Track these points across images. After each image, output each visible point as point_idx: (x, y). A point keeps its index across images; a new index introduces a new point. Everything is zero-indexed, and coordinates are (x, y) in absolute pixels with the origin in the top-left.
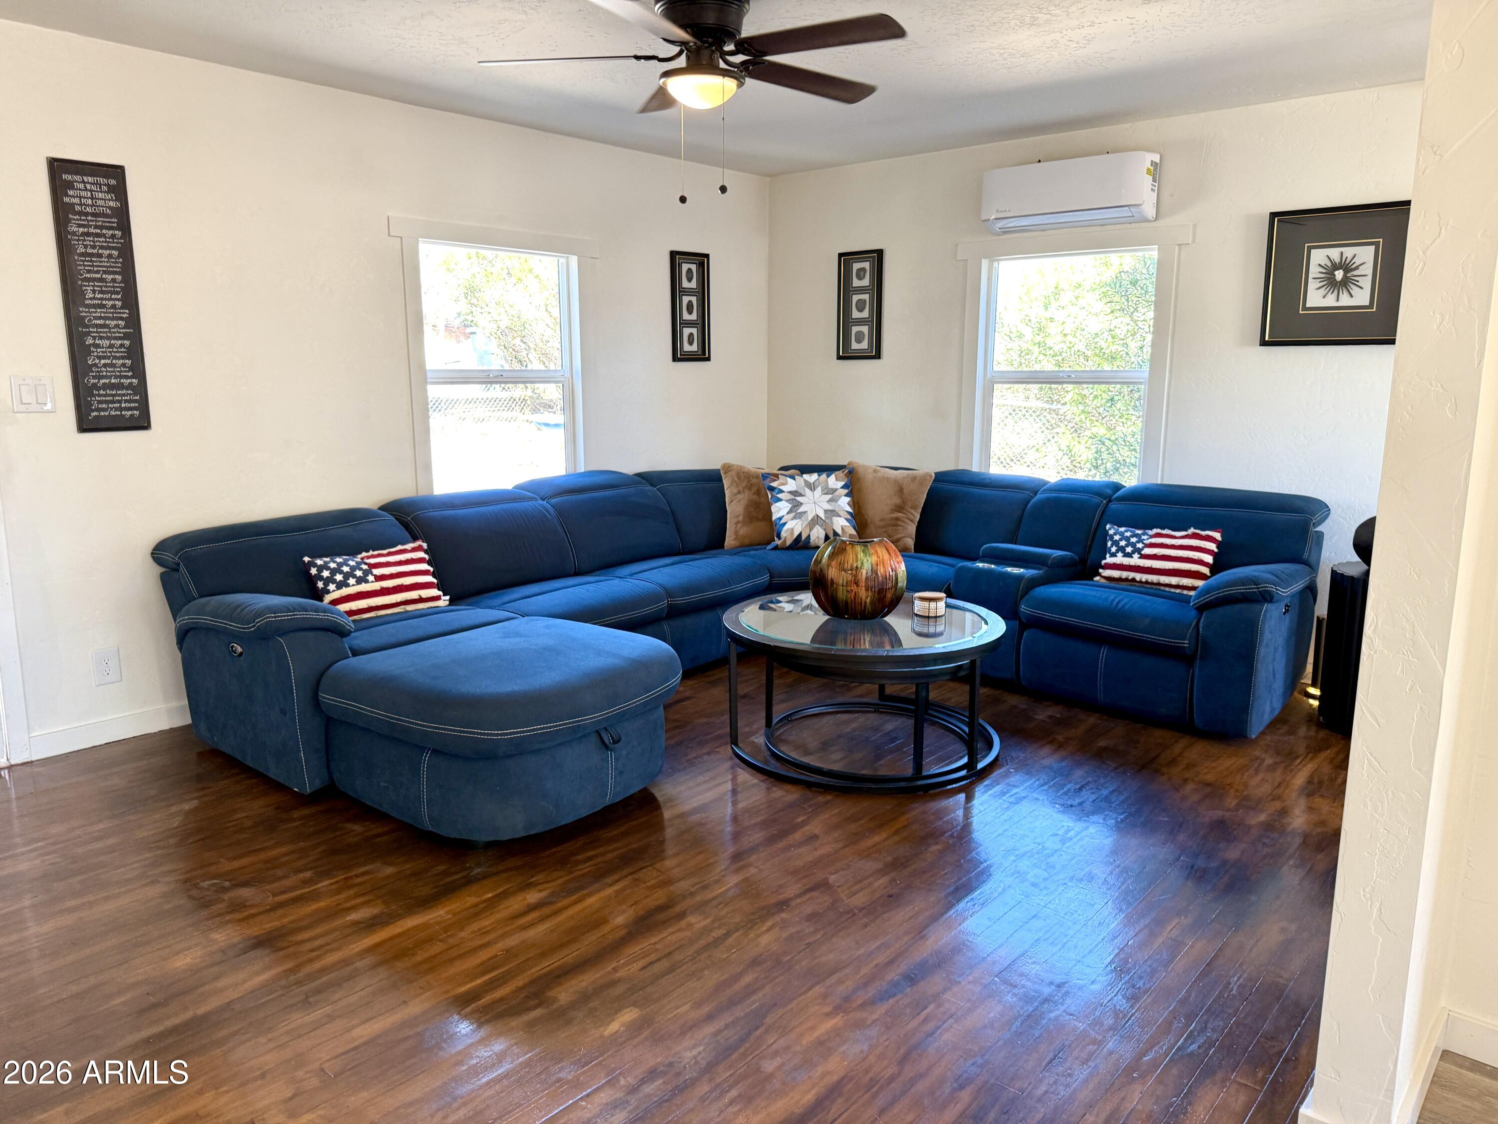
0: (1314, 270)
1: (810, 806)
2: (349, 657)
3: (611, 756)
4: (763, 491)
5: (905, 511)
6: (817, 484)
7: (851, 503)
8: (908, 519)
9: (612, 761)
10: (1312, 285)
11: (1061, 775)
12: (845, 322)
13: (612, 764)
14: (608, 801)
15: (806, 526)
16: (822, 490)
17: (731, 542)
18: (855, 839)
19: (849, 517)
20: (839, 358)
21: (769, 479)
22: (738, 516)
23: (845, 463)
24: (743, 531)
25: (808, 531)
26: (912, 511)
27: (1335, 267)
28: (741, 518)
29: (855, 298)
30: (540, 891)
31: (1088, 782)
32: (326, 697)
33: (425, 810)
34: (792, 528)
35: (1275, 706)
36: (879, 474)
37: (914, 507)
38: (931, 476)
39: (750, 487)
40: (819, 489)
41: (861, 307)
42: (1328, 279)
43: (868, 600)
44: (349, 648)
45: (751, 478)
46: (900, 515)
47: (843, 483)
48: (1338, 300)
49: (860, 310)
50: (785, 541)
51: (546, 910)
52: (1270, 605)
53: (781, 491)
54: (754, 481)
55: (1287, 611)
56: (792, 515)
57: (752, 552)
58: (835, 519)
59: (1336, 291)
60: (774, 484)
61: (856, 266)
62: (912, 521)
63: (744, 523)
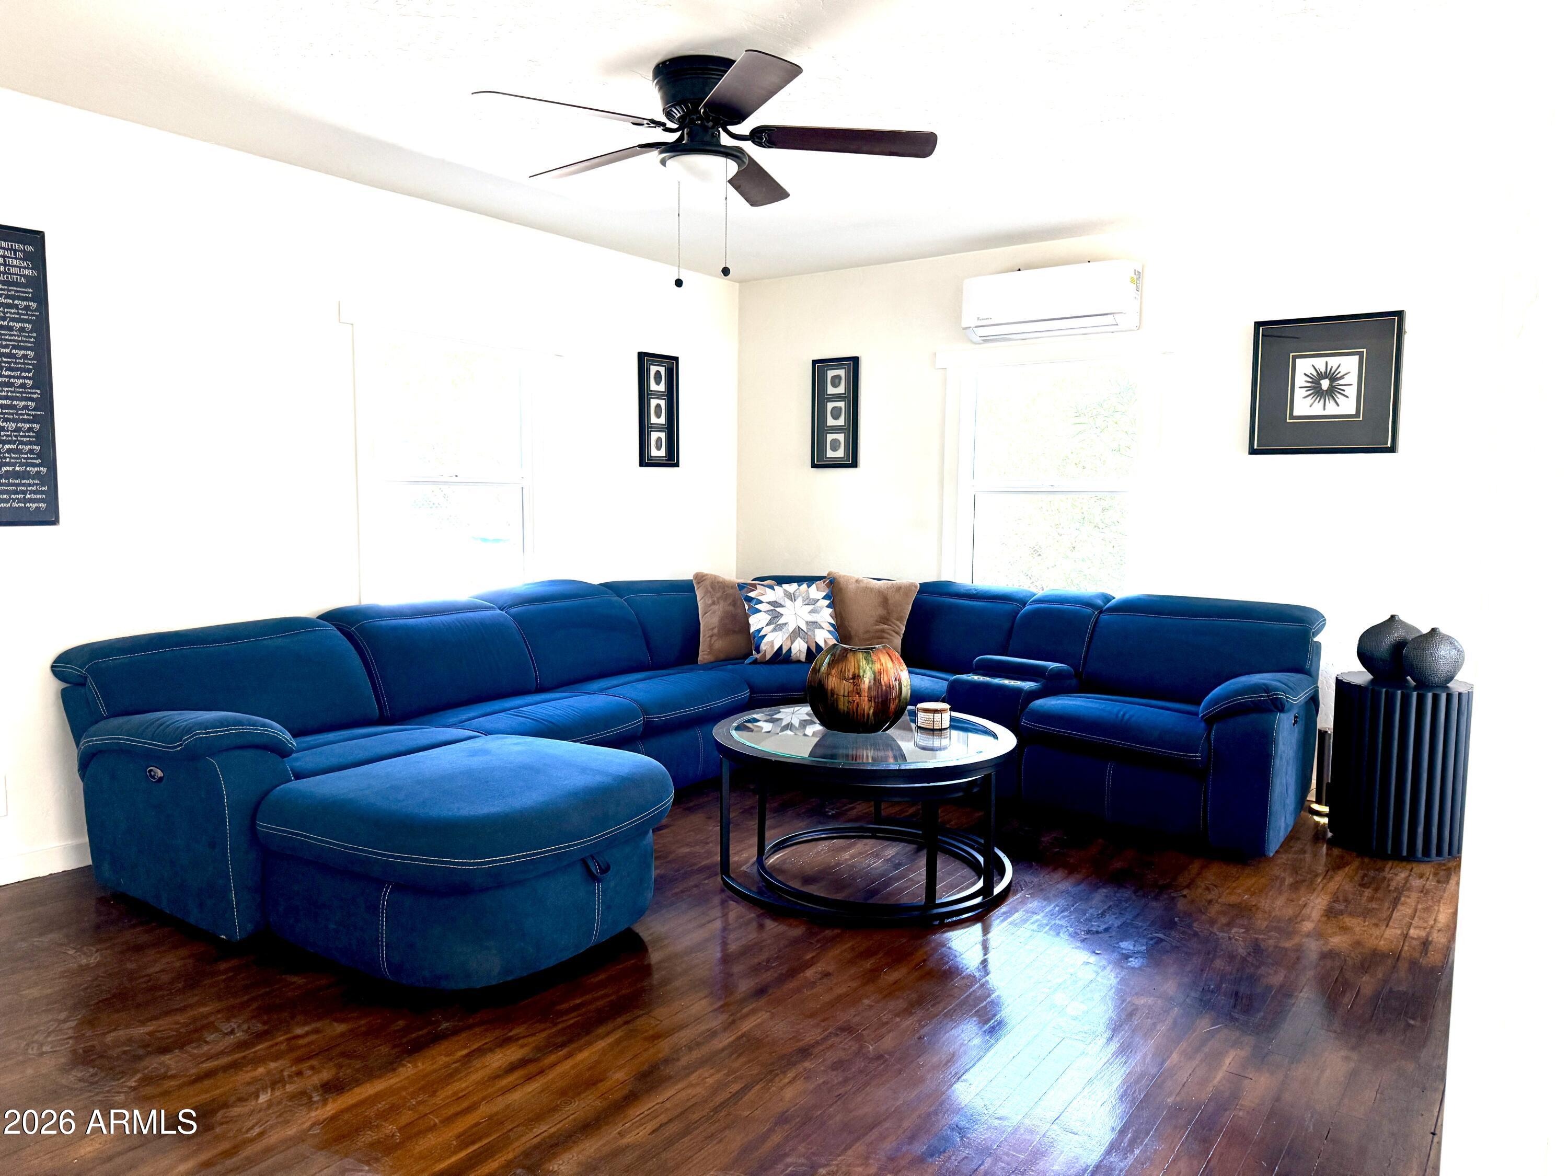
0: (1301, 380)
1: (818, 941)
2: (292, 781)
3: (599, 887)
4: (739, 603)
5: (890, 623)
6: (797, 594)
7: (833, 615)
8: (894, 631)
9: (599, 894)
10: (1299, 394)
11: (1081, 900)
12: (819, 431)
13: (599, 897)
14: (594, 939)
15: (787, 638)
16: (804, 601)
17: (706, 657)
18: (872, 976)
19: (832, 629)
20: (814, 466)
21: (745, 589)
22: (713, 629)
23: (825, 575)
24: (719, 644)
25: (789, 643)
26: (898, 623)
27: (1321, 376)
28: (716, 631)
29: (830, 405)
30: (522, 1046)
31: (1110, 906)
32: (263, 826)
33: (383, 954)
34: (773, 641)
35: (1289, 823)
36: (862, 585)
37: (900, 619)
38: (916, 587)
39: (725, 597)
40: (799, 601)
41: (836, 414)
42: (1314, 388)
43: (871, 712)
44: (291, 770)
45: (726, 588)
46: (886, 626)
47: (824, 594)
48: (1324, 409)
49: (836, 417)
50: (765, 655)
51: (532, 1068)
52: (1282, 715)
53: (760, 602)
54: (730, 591)
55: (1296, 722)
56: (771, 627)
57: (730, 667)
58: (817, 631)
59: (1322, 401)
60: (752, 594)
61: (831, 374)
62: (897, 633)
63: (719, 635)
